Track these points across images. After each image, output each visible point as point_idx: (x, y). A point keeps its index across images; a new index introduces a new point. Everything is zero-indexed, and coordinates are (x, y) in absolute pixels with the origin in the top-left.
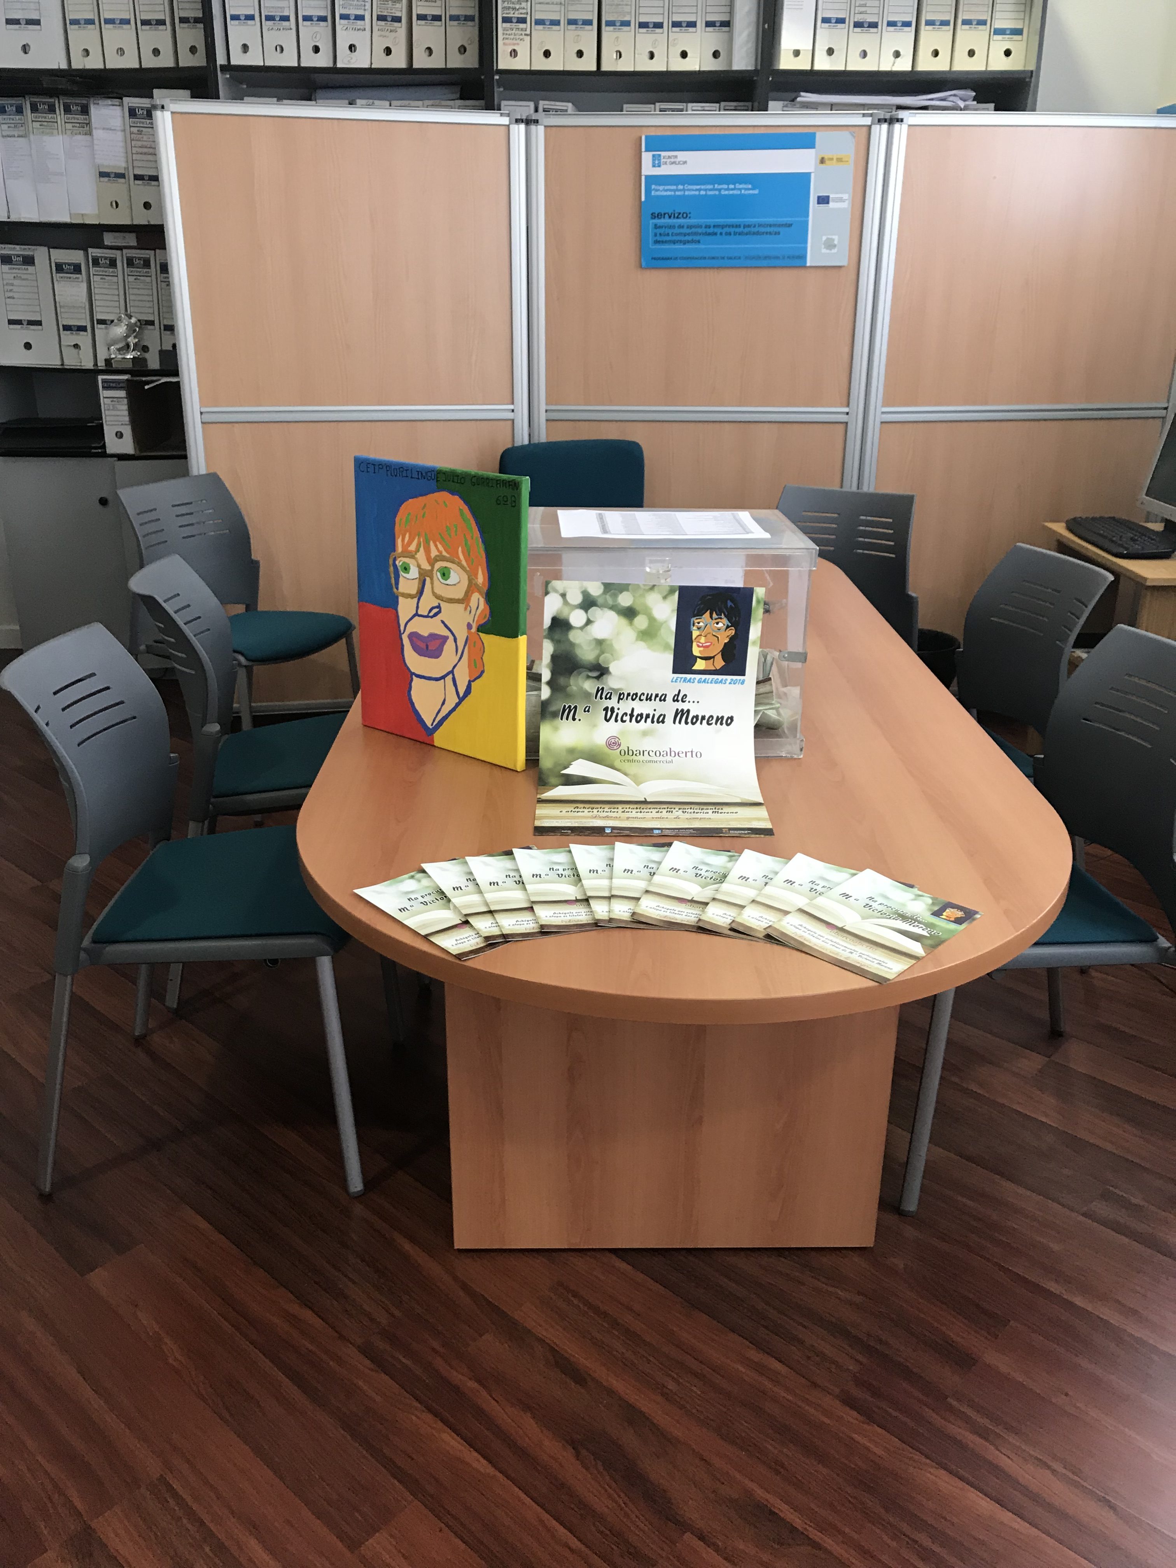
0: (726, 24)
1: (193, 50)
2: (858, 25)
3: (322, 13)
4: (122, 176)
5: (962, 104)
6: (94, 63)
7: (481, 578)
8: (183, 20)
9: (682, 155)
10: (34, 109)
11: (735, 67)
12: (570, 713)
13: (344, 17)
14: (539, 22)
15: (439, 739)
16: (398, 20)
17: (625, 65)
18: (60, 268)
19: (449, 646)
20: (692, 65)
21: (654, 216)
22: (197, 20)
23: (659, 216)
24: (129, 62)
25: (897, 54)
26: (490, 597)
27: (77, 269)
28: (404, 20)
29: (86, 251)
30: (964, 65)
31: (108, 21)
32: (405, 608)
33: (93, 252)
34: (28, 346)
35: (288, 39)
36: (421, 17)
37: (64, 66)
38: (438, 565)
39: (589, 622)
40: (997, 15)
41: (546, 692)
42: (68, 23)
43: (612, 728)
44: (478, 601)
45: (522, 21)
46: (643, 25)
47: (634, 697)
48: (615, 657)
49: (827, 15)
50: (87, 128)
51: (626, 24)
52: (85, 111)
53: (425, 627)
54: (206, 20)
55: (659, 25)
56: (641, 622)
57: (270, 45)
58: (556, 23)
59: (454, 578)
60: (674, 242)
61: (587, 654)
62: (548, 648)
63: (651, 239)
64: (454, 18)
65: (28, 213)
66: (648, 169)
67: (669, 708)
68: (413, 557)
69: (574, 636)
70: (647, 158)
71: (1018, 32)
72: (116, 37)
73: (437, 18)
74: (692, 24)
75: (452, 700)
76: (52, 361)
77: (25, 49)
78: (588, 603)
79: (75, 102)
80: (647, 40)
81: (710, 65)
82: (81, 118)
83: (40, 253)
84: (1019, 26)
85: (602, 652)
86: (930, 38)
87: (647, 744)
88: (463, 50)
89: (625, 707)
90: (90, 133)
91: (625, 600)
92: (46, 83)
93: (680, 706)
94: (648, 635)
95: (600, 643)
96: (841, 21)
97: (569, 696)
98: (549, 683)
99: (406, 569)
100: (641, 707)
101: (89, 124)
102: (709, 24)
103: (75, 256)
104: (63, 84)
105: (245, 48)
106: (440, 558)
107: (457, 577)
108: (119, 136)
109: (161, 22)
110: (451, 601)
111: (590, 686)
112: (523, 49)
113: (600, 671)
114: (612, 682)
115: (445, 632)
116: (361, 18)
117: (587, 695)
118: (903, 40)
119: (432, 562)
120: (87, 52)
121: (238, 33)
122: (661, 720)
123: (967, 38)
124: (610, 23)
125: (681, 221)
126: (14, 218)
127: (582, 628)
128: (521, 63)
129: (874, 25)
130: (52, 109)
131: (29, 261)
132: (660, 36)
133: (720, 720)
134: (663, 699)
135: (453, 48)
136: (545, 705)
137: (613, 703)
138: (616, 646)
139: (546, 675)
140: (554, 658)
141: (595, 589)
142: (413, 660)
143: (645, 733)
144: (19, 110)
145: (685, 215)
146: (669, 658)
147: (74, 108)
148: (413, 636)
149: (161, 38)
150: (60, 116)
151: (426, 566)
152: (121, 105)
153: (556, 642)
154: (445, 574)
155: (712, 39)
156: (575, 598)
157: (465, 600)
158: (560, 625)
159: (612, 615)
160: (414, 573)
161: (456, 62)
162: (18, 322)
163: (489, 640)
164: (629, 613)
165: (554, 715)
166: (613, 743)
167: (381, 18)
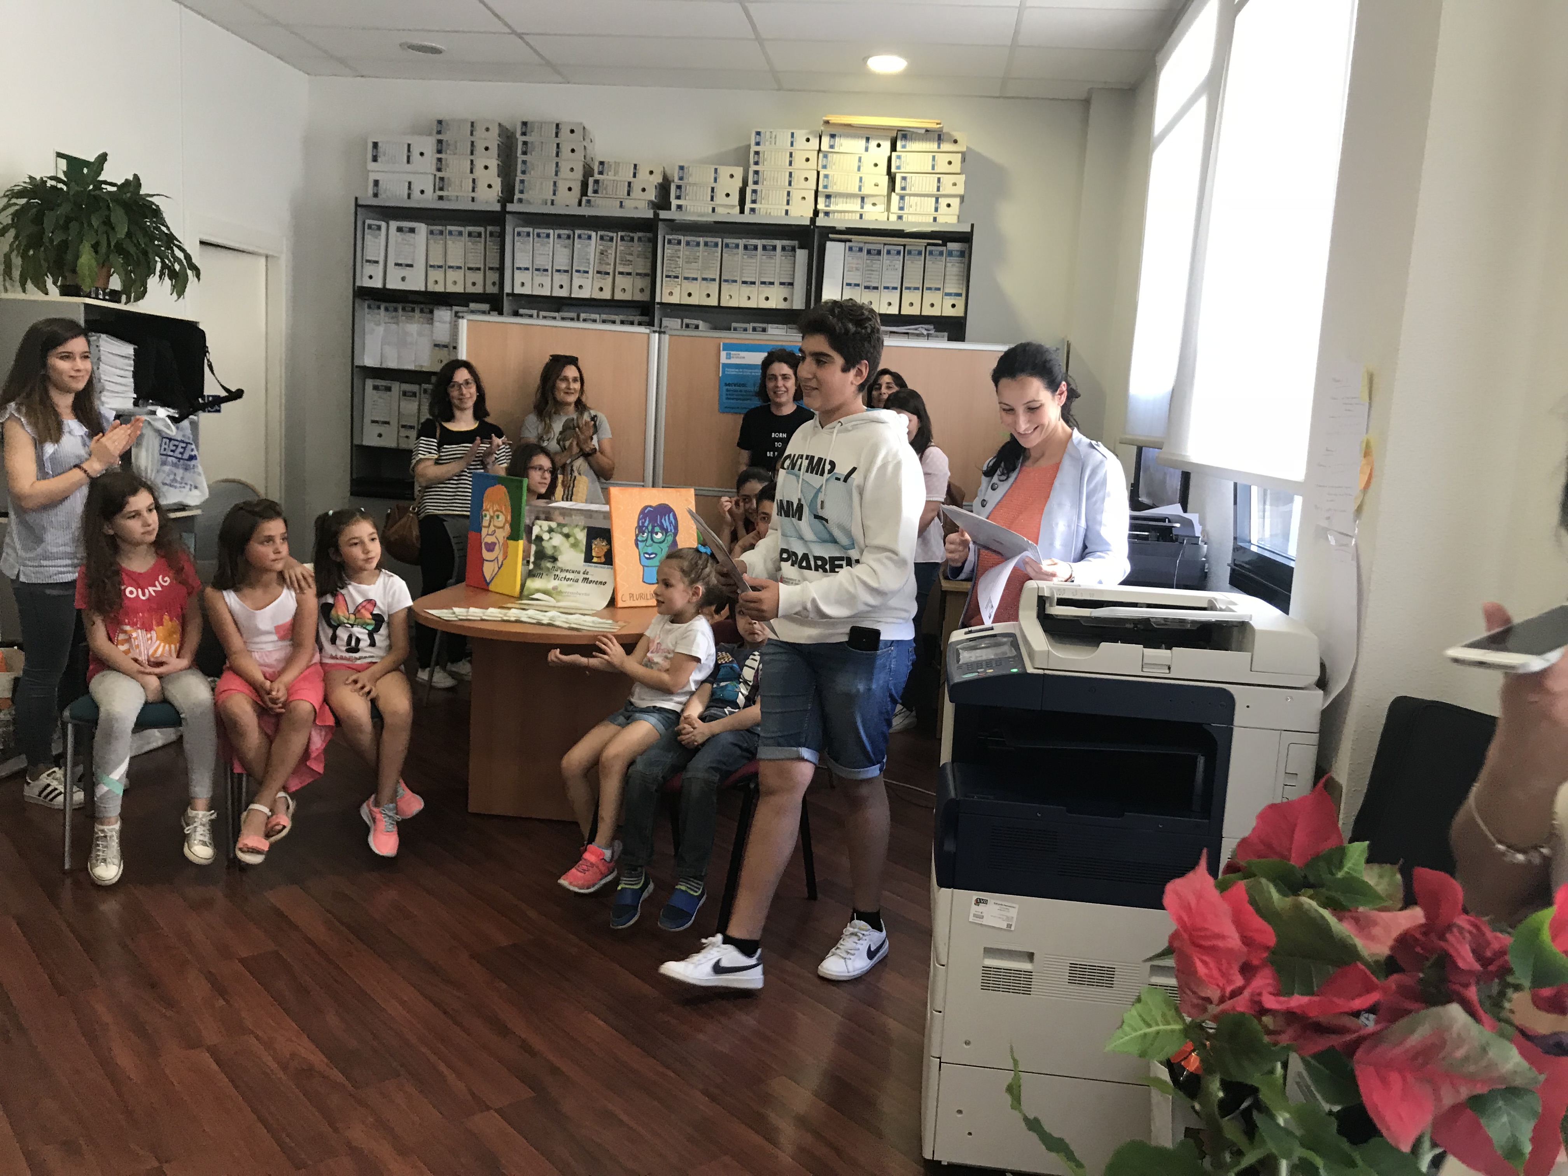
0: (791, 284)
1: (494, 284)
2: (867, 287)
3: (566, 268)
4: (446, 346)
5: (925, 332)
6: (439, 288)
7: (509, 518)
8: (491, 269)
9: (742, 354)
10: (404, 309)
11: (794, 308)
12: (540, 575)
13: (578, 271)
14: (686, 278)
15: (492, 587)
16: (608, 274)
17: (734, 303)
18: (405, 394)
19: (497, 547)
20: (772, 304)
21: (726, 385)
22: (497, 269)
23: (729, 385)
24: (459, 289)
25: (890, 304)
26: (511, 526)
27: (414, 395)
28: (611, 274)
29: (420, 385)
30: (928, 312)
31: (450, 267)
32: (484, 531)
33: (425, 386)
34: (380, 435)
35: (546, 281)
36: (621, 273)
37: (423, 289)
38: (497, 513)
39: (551, 538)
40: (946, 285)
41: (531, 566)
42: (429, 266)
43: (556, 583)
44: (508, 527)
45: (677, 277)
46: (744, 282)
47: (567, 571)
48: (561, 553)
49: (849, 282)
50: (431, 321)
51: (735, 281)
52: (431, 312)
53: (489, 540)
54: (501, 270)
55: (754, 283)
56: (572, 540)
57: (536, 282)
58: (696, 279)
59: (500, 519)
60: (737, 399)
61: (549, 551)
62: (533, 548)
63: (724, 397)
64: (637, 274)
65: (392, 364)
66: (724, 360)
67: (581, 576)
68: (488, 510)
69: (544, 544)
70: (723, 354)
71: (960, 295)
72: (452, 275)
73: (629, 274)
74: (772, 283)
75: (497, 569)
76: (393, 445)
77: (403, 279)
78: (551, 530)
79: (426, 308)
80: (746, 290)
81: (782, 305)
82: (429, 315)
83: (396, 387)
84: (960, 291)
85: (556, 551)
86: (908, 296)
87: (569, 590)
88: (642, 290)
89: (563, 575)
90: (432, 324)
91: (566, 530)
92: (411, 298)
93: (585, 576)
94: (575, 545)
95: (555, 547)
96: (858, 285)
97: (541, 569)
98: (533, 563)
99: (486, 516)
100: (569, 575)
101: (432, 319)
102: (782, 284)
103: (414, 388)
104: (421, 299)
105: (523, 284)
106: (497, 511)
107: (502, 518)
108: (448, 326)
109: (479, 269)
110: (499, 528)
111: (549, 565)
112: (676, 291)
113: (554, 559)
114: (559, 564)
115: (495, 541)
116: (587, 272)
117: (548, 569)
118: (894, 297)
119: (494, 512)
120: (436, 282)
121: (519, 277)
122: (577, 581)
123: (929, 297)
124: (726, 281)
125: (742, 388)
126: (384, 366)
127: (548, 541)
128: (674, 300)
129: (876, 288)
130: (413, 310)
131: (388, 389)
132: (753, 288)
133: (601, 583)
134: (579, 573)
135: (637, 291)
136: (530, 571)
137: (557, 573)
138: (562, 549)
139: (532, 559)
140: (536, 553)
141: (554, 525)
142: (486, 555)
143: (569, 586)
144: (396, 310)
145: (744, 385)
146: (583, 556)
147: (425, 310)
148: (486, 544)
149: (478, 277)
150: (417, 314)
151: (492, 514)
152: (451, 310)
153: (537, 546)
154: (498, 517)
155: (783, 292)
156: (546, 528)
157: (502, 527)
158: (539, 539)
159: (560, 536)
160: (488, 518)
161: (639, 297)
162: (377, 422)
163: (511, 542)
164: (567, 536)
165: (534, 576)
166: (555, 588)
167: (598, 272)
